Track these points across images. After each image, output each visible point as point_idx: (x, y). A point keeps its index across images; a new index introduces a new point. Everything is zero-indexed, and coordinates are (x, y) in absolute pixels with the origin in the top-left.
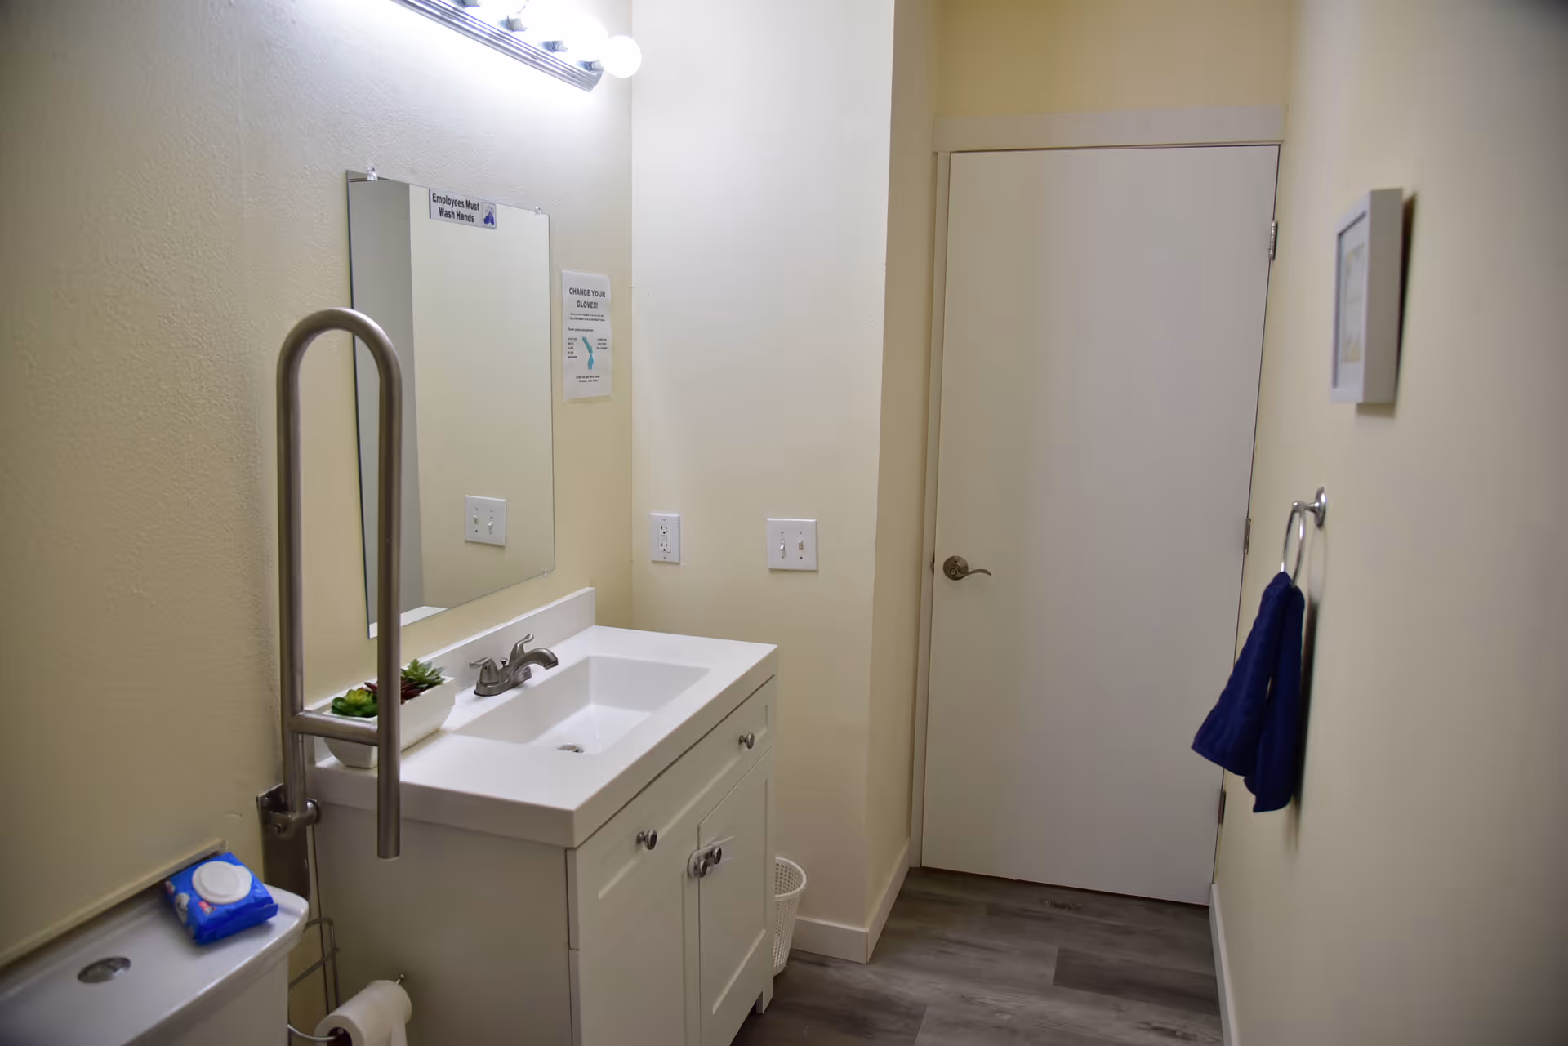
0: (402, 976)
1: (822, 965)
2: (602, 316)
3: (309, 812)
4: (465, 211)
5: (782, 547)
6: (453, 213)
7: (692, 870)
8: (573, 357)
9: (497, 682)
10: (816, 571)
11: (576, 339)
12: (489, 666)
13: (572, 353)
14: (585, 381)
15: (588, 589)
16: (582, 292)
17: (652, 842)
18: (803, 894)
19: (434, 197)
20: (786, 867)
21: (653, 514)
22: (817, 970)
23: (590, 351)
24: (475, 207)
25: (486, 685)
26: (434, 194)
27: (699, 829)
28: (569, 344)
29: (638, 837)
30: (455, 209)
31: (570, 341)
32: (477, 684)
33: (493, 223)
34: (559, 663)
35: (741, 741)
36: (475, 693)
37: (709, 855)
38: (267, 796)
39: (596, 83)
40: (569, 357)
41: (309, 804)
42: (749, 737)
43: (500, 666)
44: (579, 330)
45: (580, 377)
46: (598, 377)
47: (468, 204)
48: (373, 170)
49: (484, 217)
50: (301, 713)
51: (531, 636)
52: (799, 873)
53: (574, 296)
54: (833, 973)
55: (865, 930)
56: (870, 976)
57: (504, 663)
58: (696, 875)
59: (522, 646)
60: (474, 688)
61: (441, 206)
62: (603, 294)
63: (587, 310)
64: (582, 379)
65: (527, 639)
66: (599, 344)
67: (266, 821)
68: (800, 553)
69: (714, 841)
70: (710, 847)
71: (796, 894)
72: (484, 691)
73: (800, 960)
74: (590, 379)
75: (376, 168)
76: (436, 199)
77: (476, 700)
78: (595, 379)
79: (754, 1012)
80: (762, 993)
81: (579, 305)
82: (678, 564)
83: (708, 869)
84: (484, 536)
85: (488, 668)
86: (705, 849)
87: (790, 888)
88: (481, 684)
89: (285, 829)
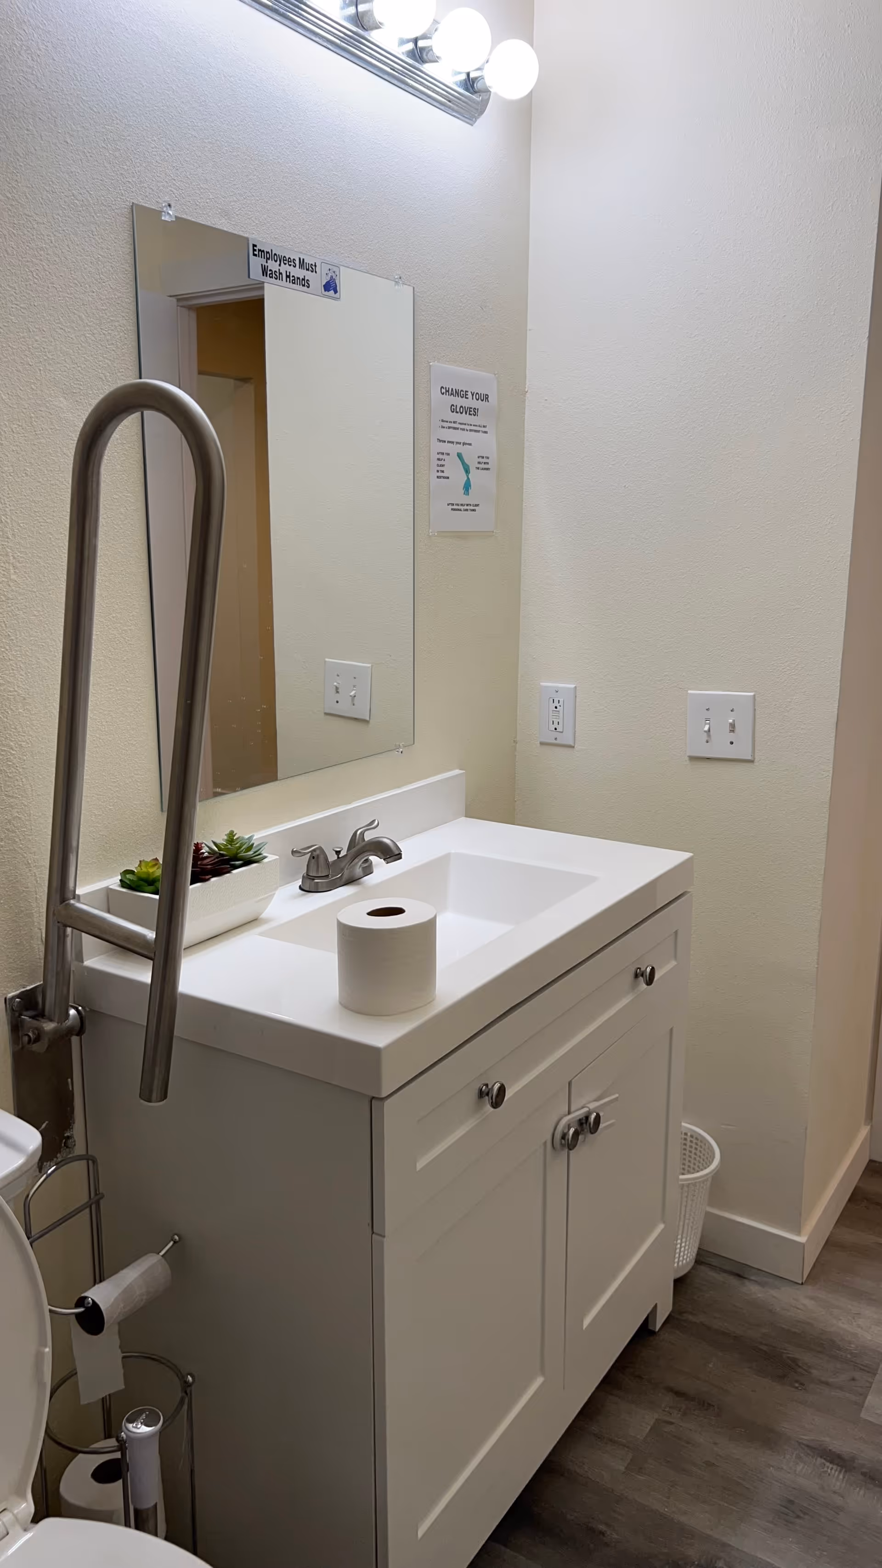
0: (176, 1237)
1: (739, 1276)
2: (484, 427)
3: (69, 1023)
4: (297, 272)
5: (706, 728)
6: (281, 273)
7: (558, 1136)
8: (444, 478)
9: (327, 876)
10: (752, 761)
11: (448, 454)
12: (318, 856)
13: (443, 472)
14: (460, 510)
15: (457, 772)
16: (457, 393)
17: (498, 1099)
18: (716, 1176)
19: (254, 250)
20: (696, 1138)
21: (542, 684)
22: (733, 1281)
23: (467, 471)
24: (312, 268)
25: (313, 878)
26: (254, 246)
27: (570, 1084)
28: (439, 459)
29: (481, 1091)
30: (284, 268)
31: (441, 456)
32: (303, 877)
33: (336, 292)
34: (403, 856)
35: (636, 976)
36: (300, 888)
37: (583, 1122)
38: (18, 996)
39: (482, 112)
40: (438, 477)
41: (72, 1012)
42: (648, 970)
43: (332, 857)
44: (452, 442)
45: (453, 505)
46: (477, 505)
47: (302, 264)
48: (169, 205)
49: (324, 283)
50: (72, 902)
51: (376, 823)
52: (710, 1147)
53: (446, 397)
54: (753, 1290)
55: (802, 1239)
56: (807, 1302)
57: (338, 853)
58: (562, 1145)
59: (362, 834)
60: (299, 882)
61: (264, 263)
62: (486, 398)
63: (465, 418)
64: (455, 507)
65: (371, 826)
66: (479, 463)
67: (16, 1027)
68: (731, 737)
69: (590, 1102)
70: (586, 1110)
71: (707, 1174)
72: (310, 886)
73: (710, 1265)
74: (466, 507)
75: (173, 205)
76: (256, 253)
77: (303, 895)
78: (473, 508)
79: (645, 1332)
80: (656, 1306)
81: (453, 409)
82: (574, 747)
83: (580, 1137)
84: (344, 708)
85: (316, 857)
86: (580, 1113)
87: (697, 1169)
88: (307, 877)
89: (38, 1039)
